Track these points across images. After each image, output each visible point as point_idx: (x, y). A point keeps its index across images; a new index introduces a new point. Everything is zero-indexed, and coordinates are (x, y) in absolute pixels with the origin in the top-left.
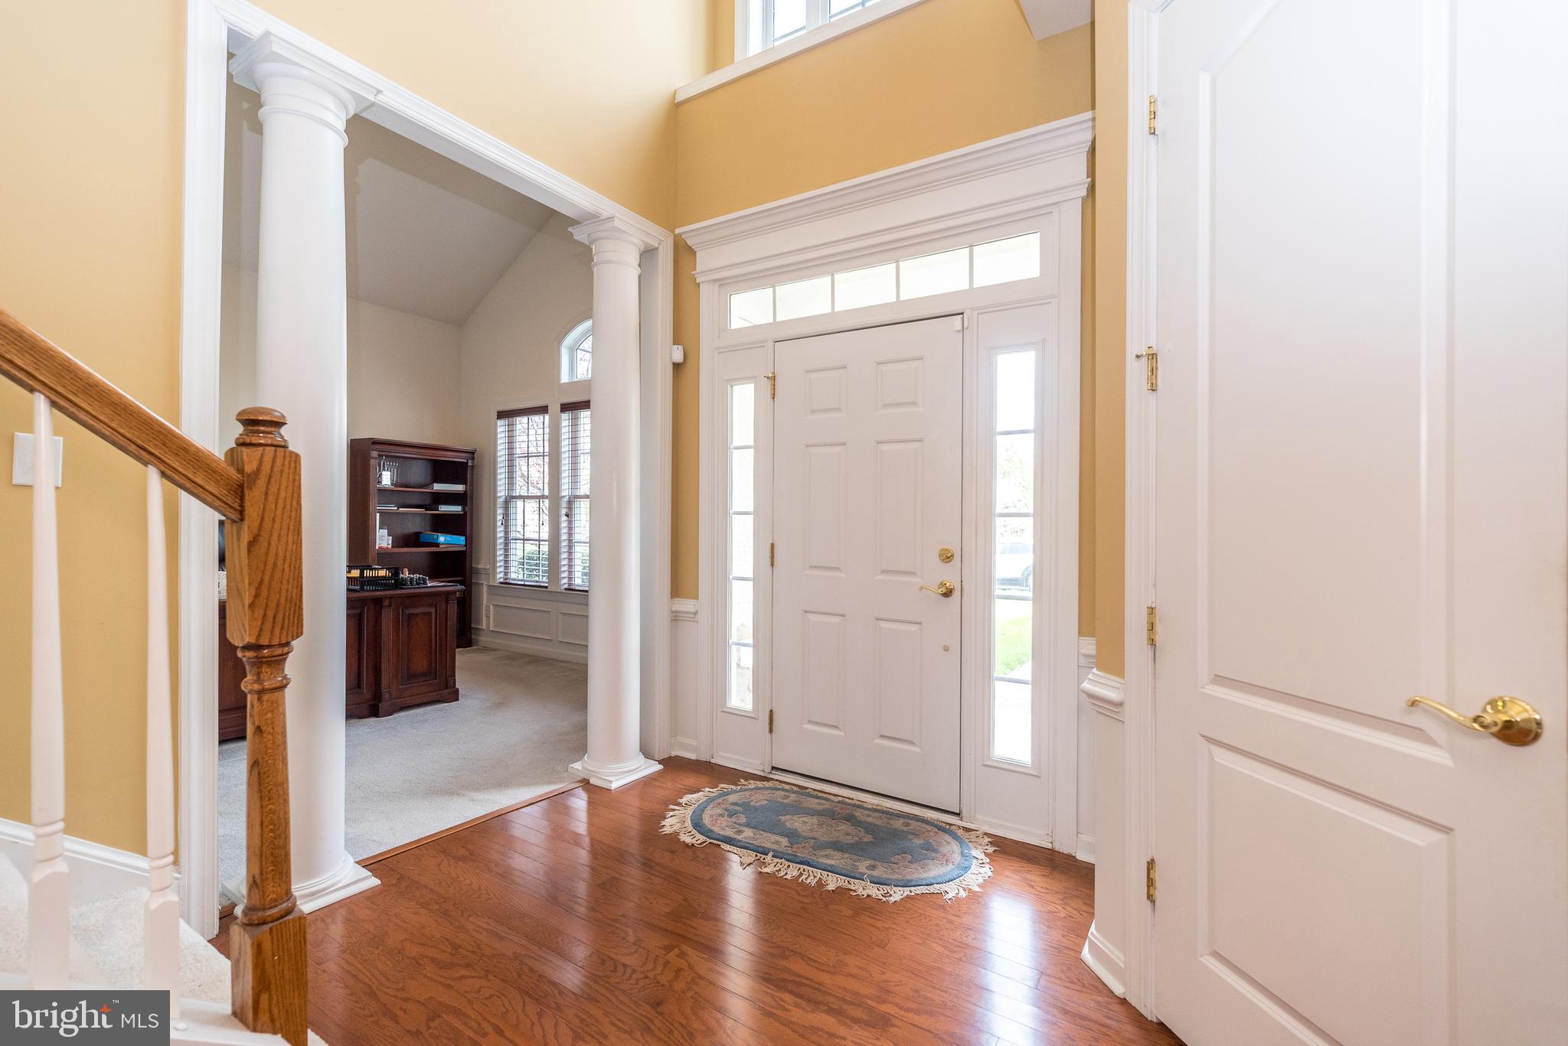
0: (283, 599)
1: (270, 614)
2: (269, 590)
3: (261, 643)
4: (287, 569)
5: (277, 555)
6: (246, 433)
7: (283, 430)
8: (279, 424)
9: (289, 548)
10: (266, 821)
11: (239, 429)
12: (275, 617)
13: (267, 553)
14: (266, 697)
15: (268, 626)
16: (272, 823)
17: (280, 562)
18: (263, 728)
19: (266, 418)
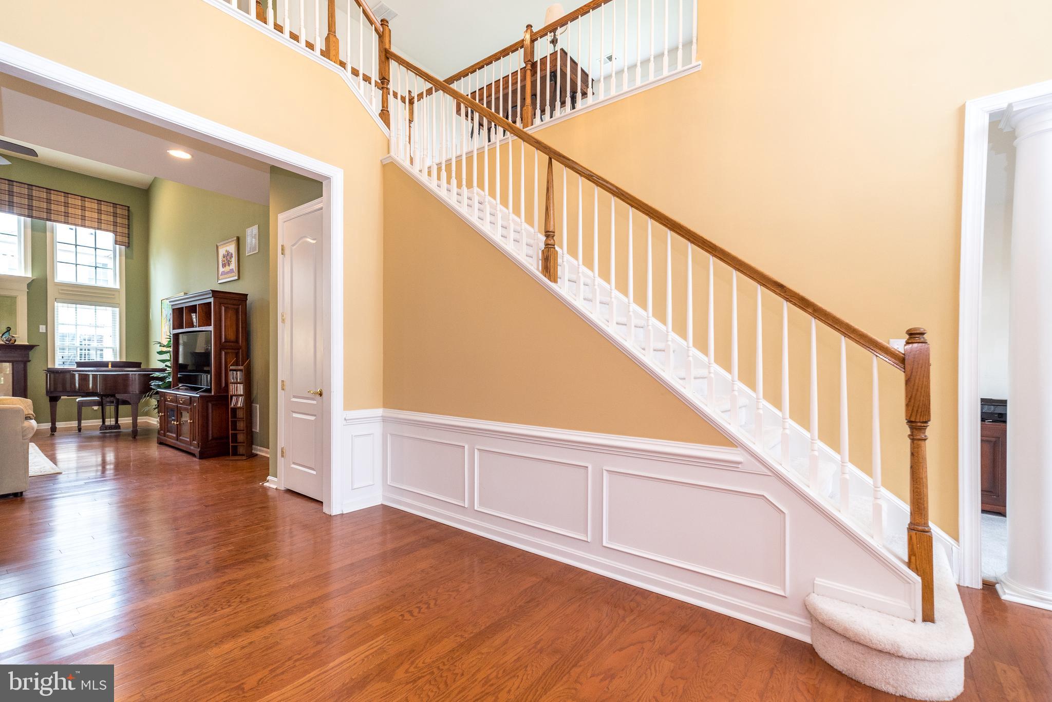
0: (921, 404)
1: (915, 409)
2: (915, 400)
3: (911, 420)
4: (923, 392)
5: (918, 386)
6: (910, 338)
7: (925, 336)
8: (923, 334)
9: (924, 383)
10: (915, 491)
11: (907, 337)
12: (917, 411)
13: (914, 386)
14: (915, 442)
15: (914, 414)
16: (917, 492)
17: (920, 389)
18: (914, 454)
19: (915, 332)
